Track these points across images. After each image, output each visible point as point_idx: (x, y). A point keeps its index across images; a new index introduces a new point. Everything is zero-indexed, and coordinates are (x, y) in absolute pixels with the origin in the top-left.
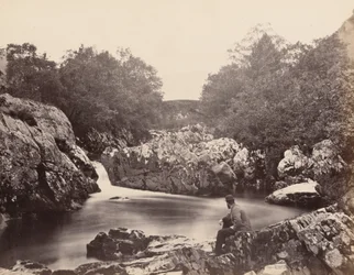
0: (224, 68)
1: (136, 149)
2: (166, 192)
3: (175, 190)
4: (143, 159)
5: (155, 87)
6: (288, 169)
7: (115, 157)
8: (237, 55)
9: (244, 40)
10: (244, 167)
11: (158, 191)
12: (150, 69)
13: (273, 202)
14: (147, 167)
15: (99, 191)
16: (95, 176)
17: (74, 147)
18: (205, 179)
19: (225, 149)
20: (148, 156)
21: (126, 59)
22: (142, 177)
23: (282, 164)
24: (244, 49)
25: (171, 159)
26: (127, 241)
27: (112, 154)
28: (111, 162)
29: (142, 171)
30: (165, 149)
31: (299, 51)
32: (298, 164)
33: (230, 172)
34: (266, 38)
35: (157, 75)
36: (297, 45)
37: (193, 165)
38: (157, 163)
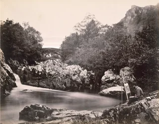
0: (73, 34)
1: (35, 67)
2: (49, 88)
3: (54, 87)
4: (39, 72)
5: (40, 41)
6: (107, 80)
7: (24, 70)
8: (79, 29)
9: (82, 22)
10: (85, 79)
11: (45, 87)
12: (37, 32)
13: (103, 95)
14: (40, 76)
15: (17, 87)
16: (15, 79)
17: (5, 64)
18: (69, 83)
19: (75, 70)
20: (41, 71)
21: (27, 27)
22: (37, 80)
23: (103, 78)
24: (82, 26)
25: (53, 73)
26: (40, 111)
27: (23, 69)
28: (22, 73)
29: (38, 78)
30: (50, 68)
31: (106, 29)
32: (112, 78)
33: (79, 80)
34: (93, 22)
35: (41, 36)
36: (106, 26)
37: (64, 76)
38: (45, 74)
